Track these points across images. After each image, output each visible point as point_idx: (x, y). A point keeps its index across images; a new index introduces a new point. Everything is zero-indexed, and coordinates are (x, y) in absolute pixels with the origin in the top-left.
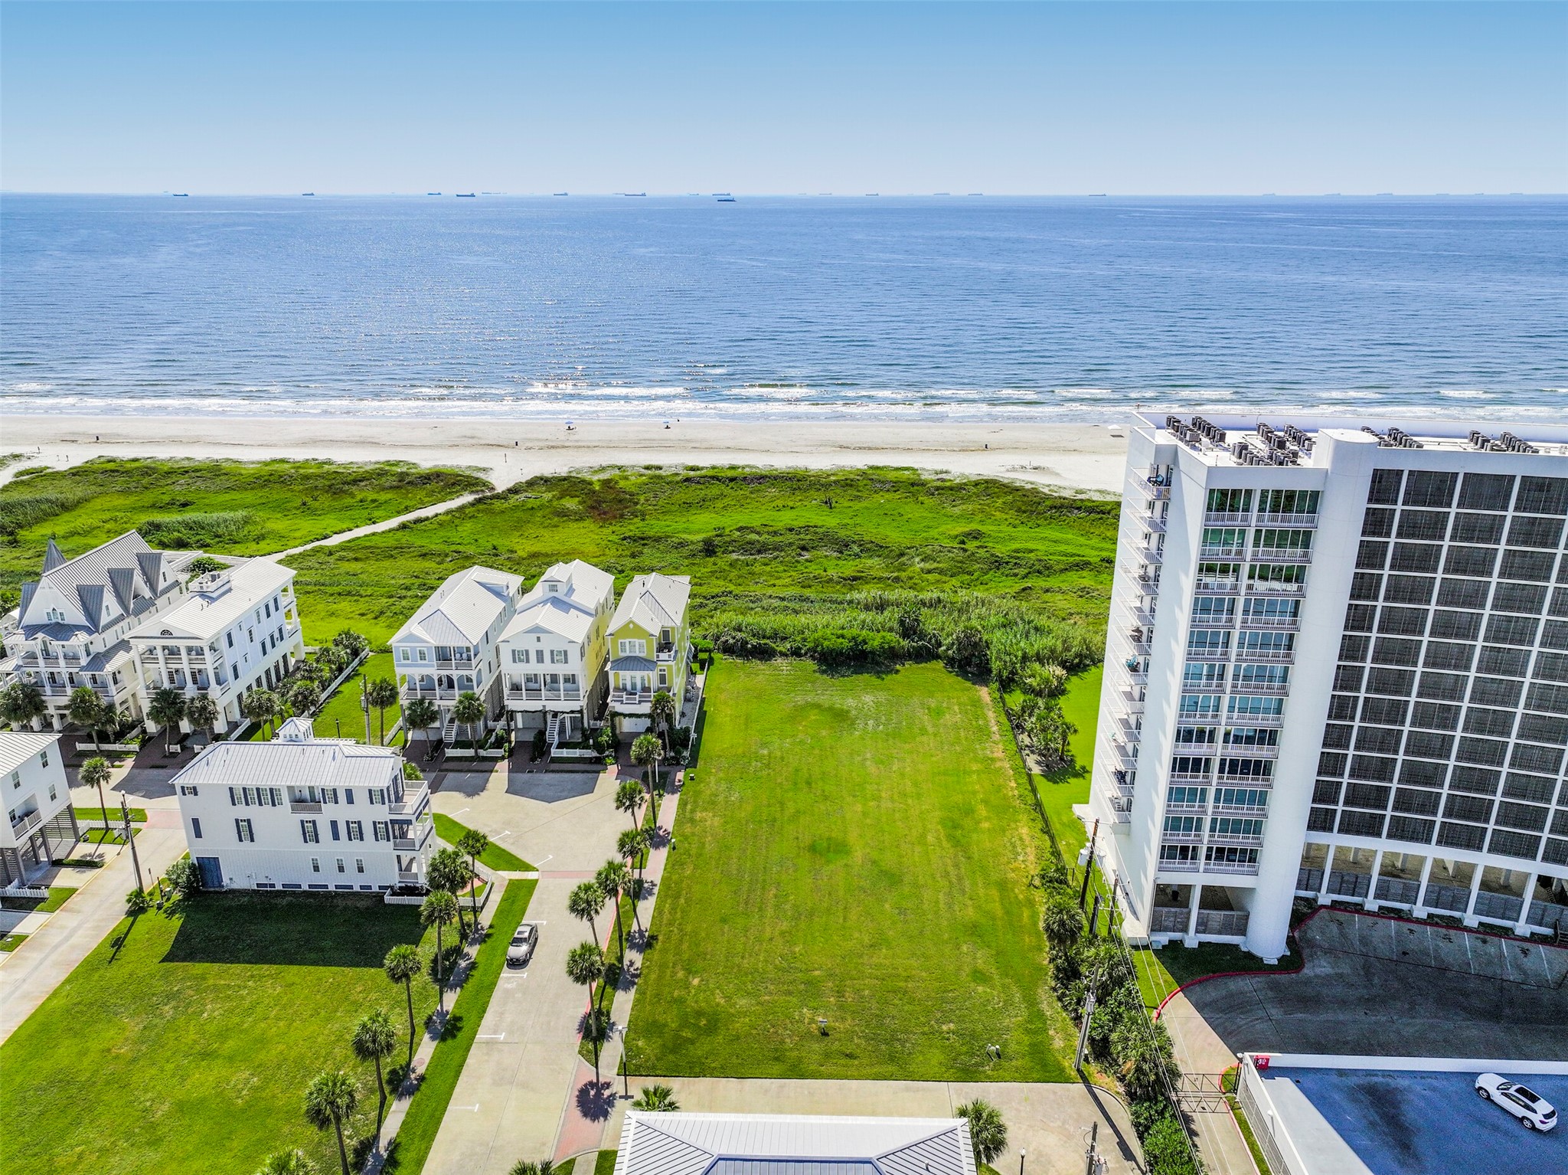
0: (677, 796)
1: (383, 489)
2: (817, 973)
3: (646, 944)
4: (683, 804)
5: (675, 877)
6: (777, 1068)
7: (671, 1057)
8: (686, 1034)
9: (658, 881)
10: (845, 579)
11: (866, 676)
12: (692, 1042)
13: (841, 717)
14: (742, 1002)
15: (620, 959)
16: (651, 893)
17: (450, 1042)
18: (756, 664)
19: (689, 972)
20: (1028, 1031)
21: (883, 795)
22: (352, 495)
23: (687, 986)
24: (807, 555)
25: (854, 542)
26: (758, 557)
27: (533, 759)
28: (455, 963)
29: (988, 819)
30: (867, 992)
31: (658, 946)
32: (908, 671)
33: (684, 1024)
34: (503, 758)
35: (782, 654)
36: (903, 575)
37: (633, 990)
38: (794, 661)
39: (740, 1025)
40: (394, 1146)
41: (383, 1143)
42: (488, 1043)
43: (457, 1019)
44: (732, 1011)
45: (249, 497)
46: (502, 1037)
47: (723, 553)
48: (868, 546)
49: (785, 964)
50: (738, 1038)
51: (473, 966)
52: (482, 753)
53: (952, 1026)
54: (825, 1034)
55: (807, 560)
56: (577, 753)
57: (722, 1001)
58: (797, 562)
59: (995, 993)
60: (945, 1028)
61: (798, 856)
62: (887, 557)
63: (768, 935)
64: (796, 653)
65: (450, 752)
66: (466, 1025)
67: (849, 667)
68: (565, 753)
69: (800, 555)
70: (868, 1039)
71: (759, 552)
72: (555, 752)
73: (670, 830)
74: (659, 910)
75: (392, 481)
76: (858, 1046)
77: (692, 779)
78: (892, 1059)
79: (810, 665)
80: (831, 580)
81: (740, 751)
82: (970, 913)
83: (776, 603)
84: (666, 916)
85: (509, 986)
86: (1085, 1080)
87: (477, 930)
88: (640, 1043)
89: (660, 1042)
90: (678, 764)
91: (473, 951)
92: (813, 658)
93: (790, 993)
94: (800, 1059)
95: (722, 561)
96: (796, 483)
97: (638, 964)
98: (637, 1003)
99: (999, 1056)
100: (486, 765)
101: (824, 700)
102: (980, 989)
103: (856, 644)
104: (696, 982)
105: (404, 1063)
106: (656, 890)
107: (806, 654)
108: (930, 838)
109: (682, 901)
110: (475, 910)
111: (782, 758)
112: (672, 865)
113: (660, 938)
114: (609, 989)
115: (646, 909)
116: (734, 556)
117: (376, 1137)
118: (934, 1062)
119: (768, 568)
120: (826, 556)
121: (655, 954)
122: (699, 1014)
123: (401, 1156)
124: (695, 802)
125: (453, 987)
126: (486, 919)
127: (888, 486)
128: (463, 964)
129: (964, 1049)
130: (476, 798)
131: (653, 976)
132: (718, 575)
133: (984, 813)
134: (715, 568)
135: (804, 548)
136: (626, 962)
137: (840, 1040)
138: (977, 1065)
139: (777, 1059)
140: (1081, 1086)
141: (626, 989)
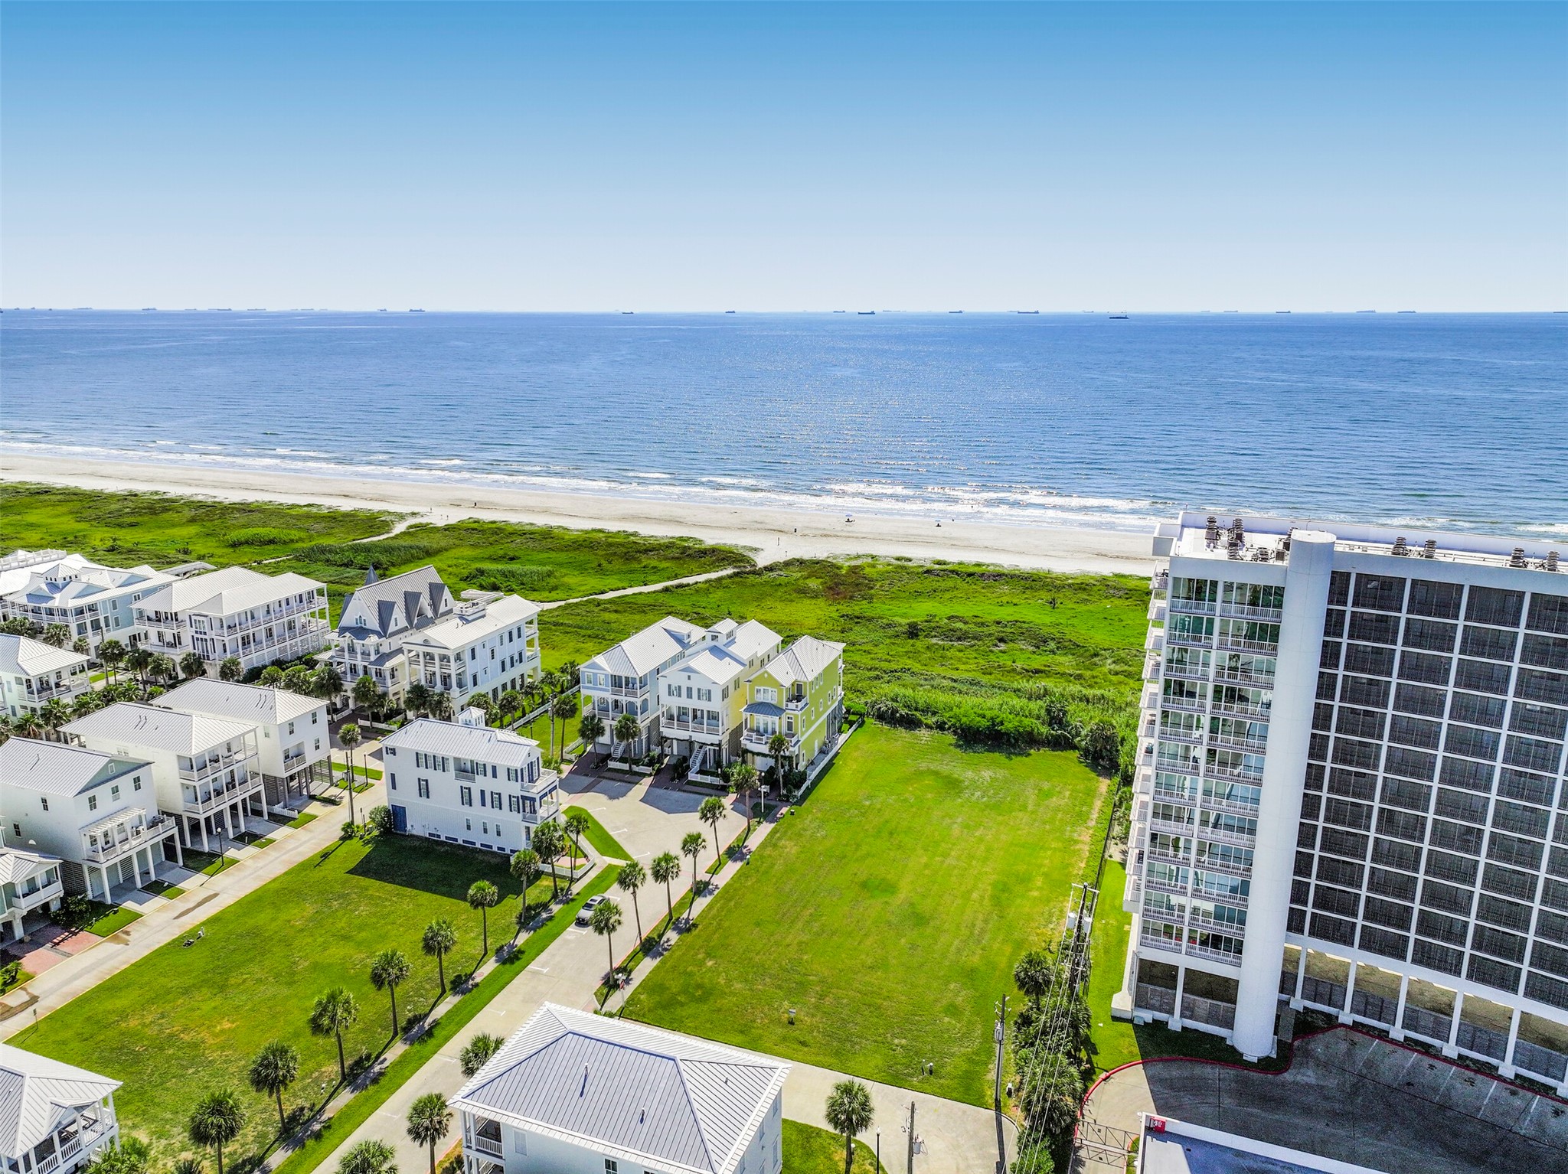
0: (773, 825)
1: (666, 559)
2: (811, 978)
3: (686, 928)
4: (774, 832)
5: (737, 885)
6: (740, 1038)
7: (660, 1012)
8: (682, 998)
9: (721, 886)
10: (1027, 671)
11: (997, 754)
12: (682, 1005)
13: (953, 785)
14: (738, 986)
15: (661, 936)
16: (711, 893)
17: (508, 966)
18: (901, 732)
19: (709, 955)
20: (970, 1060)
21: (953, 853)
22: (640, 562)
23: (702, 964)
24: (1003, 646)
25: (1053, 639)
26: (956, 644)
27: (673, 779)
28: (539, 913)
29: (1039, 889)
30: (845, 1001)
31: (695, 932)
32: (1041, 757)
33: (685, 991)
34: (650, 775)
35: (928, 727)
36: (1087, 674)
37: (658, 959)
38: (937, 733)
39: (726, 1002)
40: (436, 1024)
41: (429, 1020)
42: (535, 973)
43: (521, 952)
44: (727, 990)
45: (562, 557)
46: (545, 971)
47: (926, 636)
48: (1066, 644)
49: (789, 966)
50: (720, 1010)
51: (551, 918)
52: (635, 768)
53: (904, 1041)
54: (791, 1023)
55: (1001, 651)
56: (708, 779)
57: (723, 982)
58: (991, 651)
59: (958, 1025)
60: (896, 1041)
61: (849, 887)
62: (1081, 656)
63: (788, 941)
64: (941, 727)
65: (612, 764)
66: (524, 957)
67: (986, 744)
68: (699, 778)
69: (996, 645)
70: (825, 1034)
71: (959, 639)
72: (692, 776)
73: (753, 849)
74: (710, 907)
75: (675, 553)
76: (814, 1037)
77: (792, 814)
78: (837, 1053)
79: (950, 738)
80: (1014, 670)
81: (846, 799)
82: (976, 960)
83: (946, 683)
84: (714, 911)
85: (569, 938)
86: (998, 1107)
87: (567, 894)
88: (642, 997)
89: (658, 999)
90: (788, 801)
91: (555, 908)
92: (955, 733)
93: (780, 987)
94: (760, 1037)
95: (920, 644)
96: (1030, 582)
97: (672, 942)
98: (657, 968)
99: (931, 1072)
100: (637, 778)
101: (945, 770)
102: (947, 1019)
103: (994, 725)
104: (710, 963)
105: (469, 973)
106: (716, 893)
107: (949, 728)
108: (975, 895)
109: (732, 903)
110: (572, 880)
111: (880, 810)
112: (739, 876)
113: (700, 927)
114: (640, 955)
115: (701, 904)
116: (934, 641)
117: (427, 1015)
118: (872, 1064)
119: (961, 654)
120: (1022, 650)
121: (689, 938)
122: (699, 986)
123: (436, 1032)
124: (786, 832)
125: (528, 930)
126: (576, 888)
127: (1121, 593)
128: (544, 915)
129: (904, 1061)
130: (616, 801)
131: (679, 953)
132: (911, 655)
133: (1039, 884)
134: (911, 649)
135: (1001, 640)
136: (664, 939)
137: (801, 1030)
138: (908, 1075)
139: (742, 1032)
140: (993, 1113)
141: (654, 957)
